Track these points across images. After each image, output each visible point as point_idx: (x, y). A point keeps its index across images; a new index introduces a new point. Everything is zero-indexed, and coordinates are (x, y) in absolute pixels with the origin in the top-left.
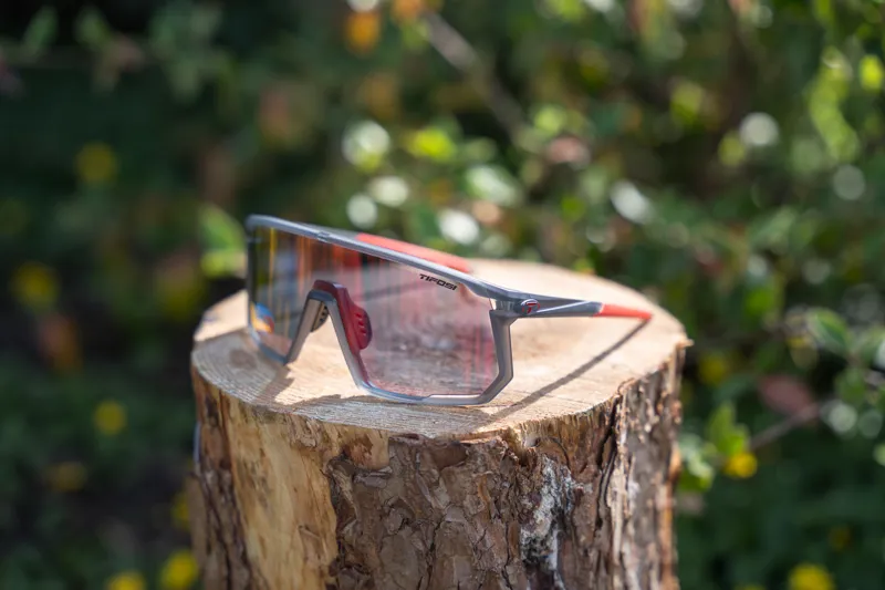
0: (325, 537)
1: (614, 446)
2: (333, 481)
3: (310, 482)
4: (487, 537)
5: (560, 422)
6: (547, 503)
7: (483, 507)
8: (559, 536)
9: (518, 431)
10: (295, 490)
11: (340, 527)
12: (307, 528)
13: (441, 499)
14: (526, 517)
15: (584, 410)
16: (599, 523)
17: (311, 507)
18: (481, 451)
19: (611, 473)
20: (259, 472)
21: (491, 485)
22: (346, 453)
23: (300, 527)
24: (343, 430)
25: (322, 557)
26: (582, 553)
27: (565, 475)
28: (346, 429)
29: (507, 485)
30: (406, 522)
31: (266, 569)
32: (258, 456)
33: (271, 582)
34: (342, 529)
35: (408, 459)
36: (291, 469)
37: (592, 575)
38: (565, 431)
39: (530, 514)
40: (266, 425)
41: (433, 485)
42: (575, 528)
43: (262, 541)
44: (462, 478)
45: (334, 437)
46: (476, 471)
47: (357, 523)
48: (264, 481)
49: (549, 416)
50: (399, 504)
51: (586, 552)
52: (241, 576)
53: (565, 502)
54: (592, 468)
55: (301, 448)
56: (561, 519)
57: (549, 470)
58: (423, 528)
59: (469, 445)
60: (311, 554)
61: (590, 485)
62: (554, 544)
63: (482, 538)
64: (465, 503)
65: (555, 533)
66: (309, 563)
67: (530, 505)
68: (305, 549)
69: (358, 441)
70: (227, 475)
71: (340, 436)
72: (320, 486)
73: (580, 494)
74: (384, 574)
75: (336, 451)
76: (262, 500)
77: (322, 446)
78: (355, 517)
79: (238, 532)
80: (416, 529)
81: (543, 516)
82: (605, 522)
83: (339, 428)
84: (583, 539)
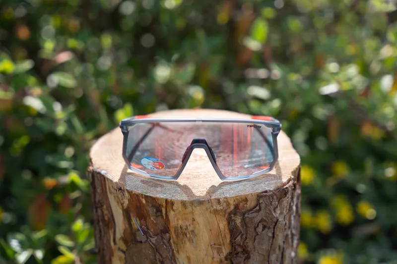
0: (224, 245)
2: (231, 221)
3: (218, 225)
10: (211, 230)
12: (215, 245)
13: (278, 213)
20: (190, 228)
22: (236, 207)
23: (212, 245)
24: (236, 198)
25: (221, 254)
28: (238, 197)
30: (264, 227)
32: (191, 221)
34: (234, 240)
35: (268, 201)
36: (209, 222)
40: (198, 207)
41: (275, 208)
45: (232, 202)
47: (243, 234)
48: (193, 231)
50: (262, 220)
55: (216, 212)
59: (287, 188)
60: (216, 255)
64: (284, 212)
66: (214, 259)
68: (213, 254)
69: (242, 201)
70: (166, 236)
71: (234, 201)
72: (223, 225)
74: (254, 251)
75: (232, 207)
77: (226, 208)
78: (241, 232)
83: (234, 198)
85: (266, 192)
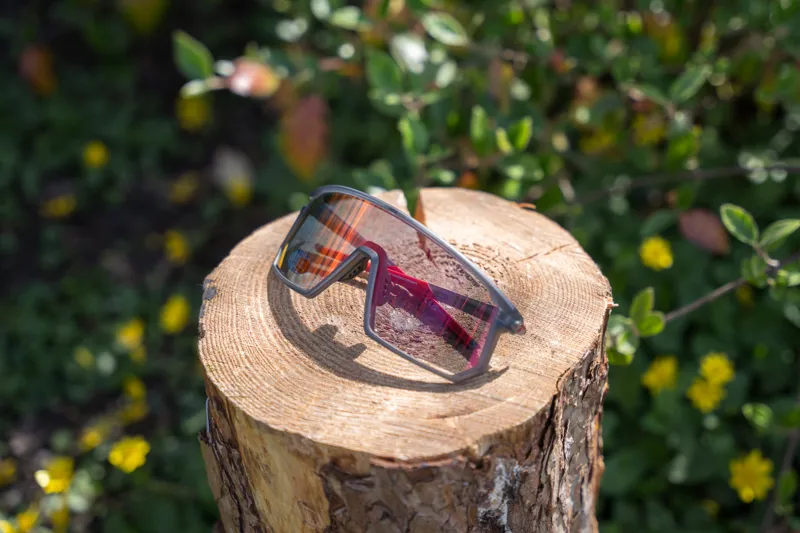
0: (320, 512)
1: (553, 432)
2: (325, 481)
3: (306, 476)
4: (451, 520)
5: (509, 432)
6: (499, 486)
7: (447, 503)
8: (508, 503)
9: (476, 447)
10: (294, 478)
11: (331, 511)
12: (305, 504)
13: (414, 501)
14: (483, 499)
15: (529, 417)
16: (541, 487)
17: (308, 491)
18: (446, 470)
19: (551, 451)
20: (263, 460)
21: (453, 488)
22: (335, 462)
23: (299, 502)
24: (332, 449)
25: (318, 523)
26: (526, 510)
27: (514, 465)
28: (334, 449)
29: (466, 484)
30: (386, 515)
31: (272, 520)
32: (262, 450)
33: (277, 530)
34: (334, 511)
35: (387, 478)
37: (535, 522)
38: (513, 437)
39: (485, 496)
41: (407, 493)
42: (522, 497)
43: (267, 503)
44: (429, 488)
45: (325, 451)
46: (442, 483)
47: (345, 511)
48: (267, 467)
49: (501, 429)
50: (379, 503)
51: (530, 510)
52: (250, 519)
53: (514, 481)
54: (535, 451)
55: (298, 454)
56: (510, 493)
57: (501, 466)
58: (399, 520)
59: (436, 467)
60: (309, 519)
61: (534, 466)
62: (505, 509)
63: (447, 521)
64: (434, 503)
65: (506, 501)
66: (307, 525)
67: (484, 491)
68: (304, 516)
69: (345, 457)
70: (235, 453)
71: (329, 452)
72: (314, 480)
73: (526, 474)
75: (327, 460)
76: (266, 477)
77: (314, 455)
78: (345, 506)
79: (247, 492)
80: (394, 520)
81: (496, 497)
82: (545, 486)
83: (329, 447)
84: (528, 502)
85: (391, 460)
